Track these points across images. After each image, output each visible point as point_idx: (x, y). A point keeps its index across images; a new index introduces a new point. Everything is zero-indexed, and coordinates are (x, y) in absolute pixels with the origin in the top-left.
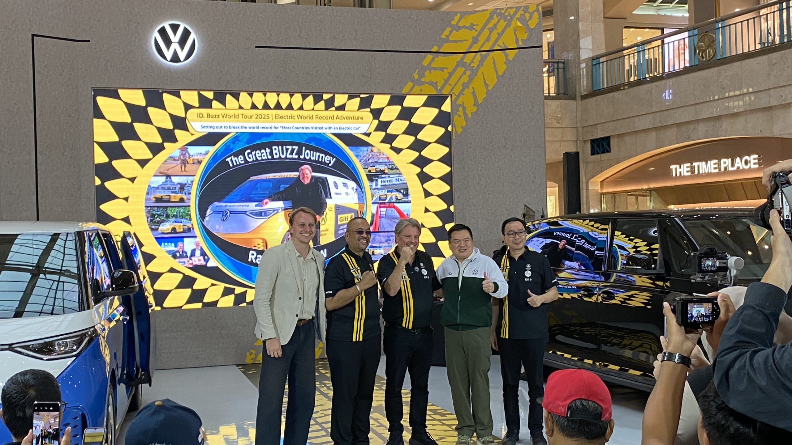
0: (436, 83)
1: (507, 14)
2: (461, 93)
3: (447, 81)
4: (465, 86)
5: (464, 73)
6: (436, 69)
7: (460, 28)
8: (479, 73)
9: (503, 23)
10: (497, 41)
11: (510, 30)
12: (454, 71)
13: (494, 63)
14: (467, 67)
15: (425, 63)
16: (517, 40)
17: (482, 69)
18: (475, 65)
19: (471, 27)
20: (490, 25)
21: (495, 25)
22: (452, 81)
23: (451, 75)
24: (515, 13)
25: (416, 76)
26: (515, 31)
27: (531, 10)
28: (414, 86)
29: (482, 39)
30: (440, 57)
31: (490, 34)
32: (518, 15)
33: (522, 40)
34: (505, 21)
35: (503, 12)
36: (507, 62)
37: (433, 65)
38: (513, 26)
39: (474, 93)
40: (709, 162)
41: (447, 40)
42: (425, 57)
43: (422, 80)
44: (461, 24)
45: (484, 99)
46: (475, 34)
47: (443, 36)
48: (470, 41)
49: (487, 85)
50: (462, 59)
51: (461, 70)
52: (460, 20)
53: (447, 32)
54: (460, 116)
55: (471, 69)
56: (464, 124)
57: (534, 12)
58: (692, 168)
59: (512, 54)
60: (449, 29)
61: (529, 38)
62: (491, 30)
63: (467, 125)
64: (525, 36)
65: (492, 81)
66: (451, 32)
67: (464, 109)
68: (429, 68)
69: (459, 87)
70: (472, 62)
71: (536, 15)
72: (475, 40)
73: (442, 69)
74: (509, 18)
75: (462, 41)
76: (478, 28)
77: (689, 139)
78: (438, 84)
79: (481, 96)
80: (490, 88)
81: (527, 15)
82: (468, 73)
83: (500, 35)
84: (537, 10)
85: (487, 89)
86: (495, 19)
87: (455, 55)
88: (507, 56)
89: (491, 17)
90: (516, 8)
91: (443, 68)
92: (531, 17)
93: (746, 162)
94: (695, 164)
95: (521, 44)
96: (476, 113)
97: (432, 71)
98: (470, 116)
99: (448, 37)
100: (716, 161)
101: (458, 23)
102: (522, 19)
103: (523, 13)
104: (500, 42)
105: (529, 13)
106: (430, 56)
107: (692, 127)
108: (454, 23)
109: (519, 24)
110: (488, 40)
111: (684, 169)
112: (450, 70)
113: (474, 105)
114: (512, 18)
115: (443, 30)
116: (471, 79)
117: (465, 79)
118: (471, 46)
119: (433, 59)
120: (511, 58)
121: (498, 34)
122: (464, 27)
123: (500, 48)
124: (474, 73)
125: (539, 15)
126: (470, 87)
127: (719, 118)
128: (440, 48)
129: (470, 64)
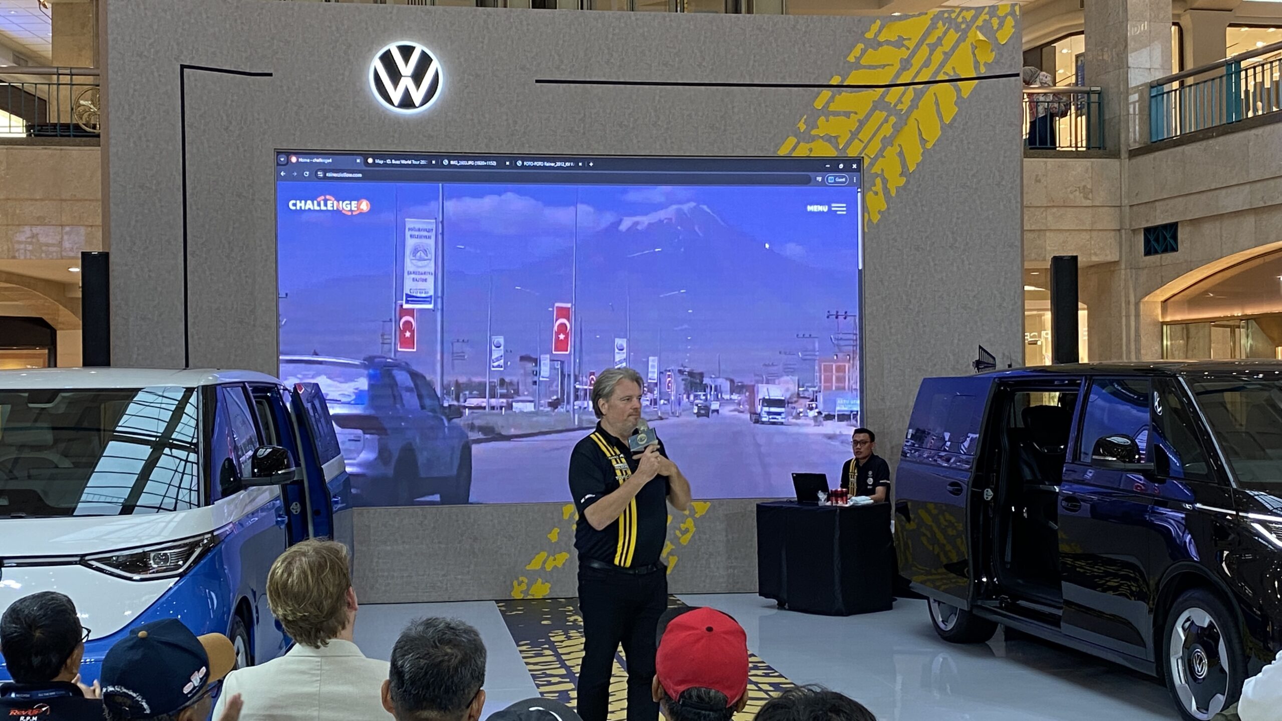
0: (836, 137)
1: (960, 20)
2: (880, 154)
3: (854, 135)
4: (887, 142)
5: (886, 121)
6: (836, 114)
7: (880, 44)
8: (912, 121)
9: (953, 36)
10: (942, 65)
11: (965, 47)
12: (868, 116)
13: (937, 103)
14: (891, 110)
15: (819, 104)
16: (977, 63)
17: (915, 114)
18: (904, 107)
19: (899, 43)
20: (932, 39)
21: (940, 39)
22: (865, 135)
23: (862, 124)
24: (975, 18)
25: (802, 127)
26: (974, 48)
27: (1001, 13)
28: (798, 143)
29: (917, 62)
30: (845, 94)
31: (931, 54)
32: (980, 22)
33: (985, 64)
34: (957, 32)
35: (953, 16)
36: (960, 101)
37: (832, 107)
38: (969, 41)
39: (901, 154)
41: (857, 65)
42: (819, 94)
43: (813, 132)
44: (881, 38)
45: (918, 165)
46: (905, 54)
47: (851, 59)
48: (898, 66)
49: (923, 141)
50: (883, 96)
51: (880, 115)
52: (880, 31)
53: (857, 51)
54: (876, 193)
55: (898, 114)
56: (884, 207)
57: (1006, 16)
59: (967, 87)
60: (861, 46)
61: (996, 62)
62: (933, 48)
63: (888, 209)
64: (991, 57)
65: (933, 135)
66: (864, 52)
67: (885, 181)
68: (826, 112)
69: (876, 145)
70: (900, 101)
71: (1010, 21)
72: (906, 64)
73: (847, 114)
74: (963, 26)
75: (885, 66)
76: (911, 45)
78: (839, 140)
79: (914, 159)
80: (929, 146)
81: (995, 22)
82: (893, 119)
83: (947, 56)
84: (1012, 13)
85: (924, 147)
86: (941, 28)
87: (870, 90)
88: (958, 91)
89: (933, 26)
90: (976, 9)
91: (850, 113)
92: (1001, 25)
95: (983, 71)
96: (904, 188)
97: (831, 118)
98: (893, 193)
99: (858, 59)
101: (876, 35)
102: (986, 28)
103: (987, 17)
104: (948, 68)
105: (999, 17)
106: (826, 93)
108: (869, 35)
109: (981, 37)
110: (927, 64)
112: (861, 116)
113: (901, 175)
114: (969, 27)
115: (852, 47)
116: (897, 129)
117: (887, 130)
118: (898, 75)
119: (832, 98)
120: (965, 94)
121: (945, 53)
122: (888, 42)
123: (947, 78)
124: (903, 119)
125: (1016, 22)
126: (896, 144)
128: (844, 80)
129: (895, 105)
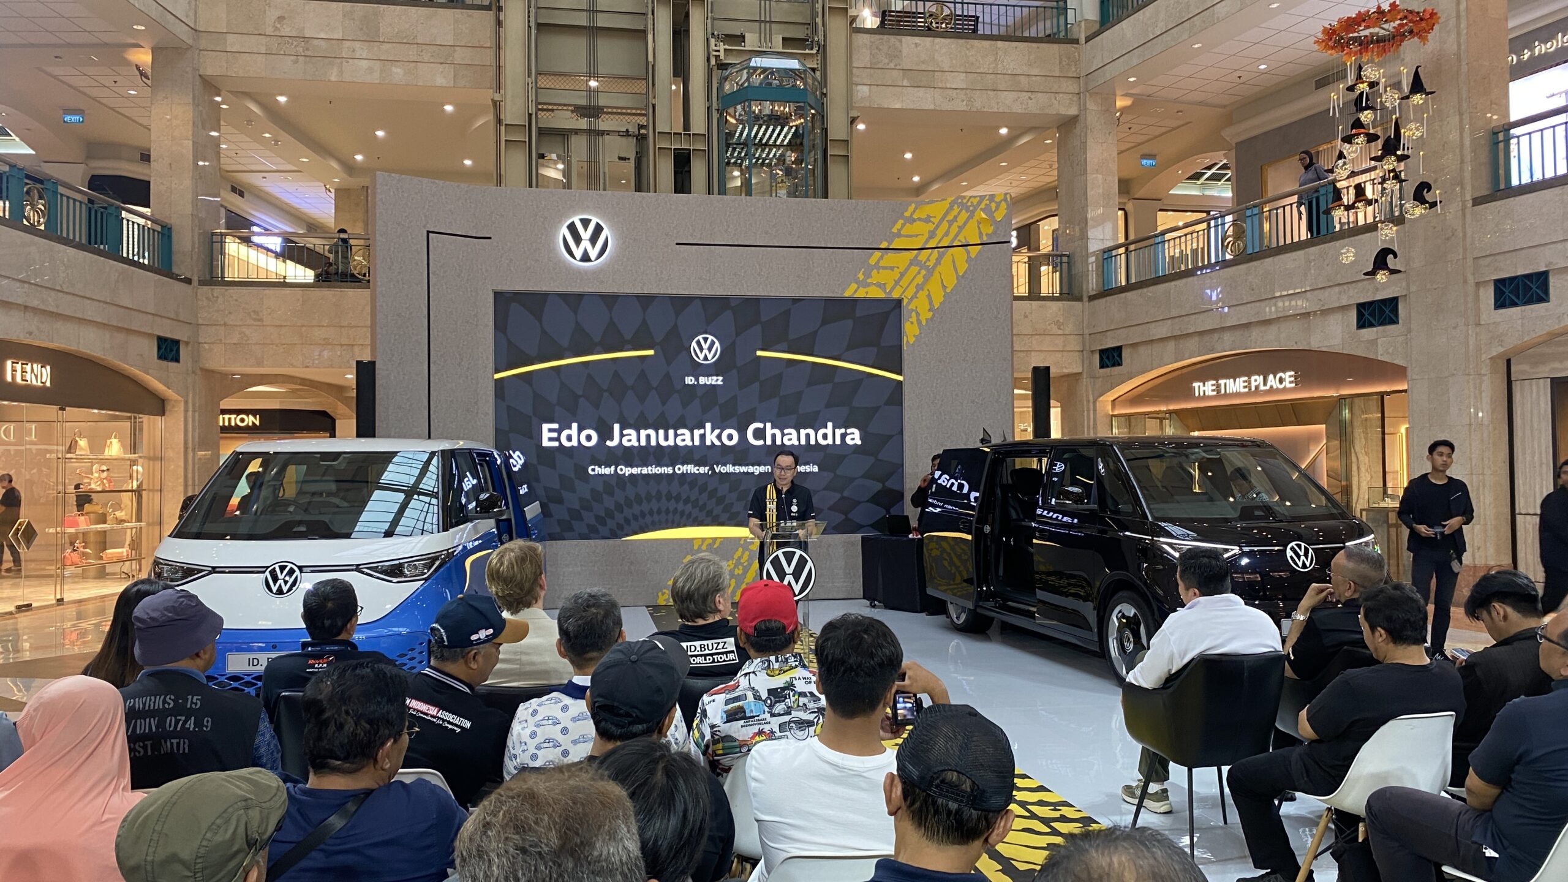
0: (884, 284)
1: (969, 204)
2: (915, 296)
3: (897, 282)
4: (920, 288)
5: (919, 273)
6: (885, 268)
7: (915, 220)
8: (936, 274)
9: (964, 215)
10: (957, 235)
11: (973, 223)
12: (907, 269)
13: (954, 261)
14: (922, 266)
15: (872, 261)
16: (981, 234)
17: (939, 268)
18: (931, 264)
19: (927, 220)
20: (950, 217)
21: (955, 217)
22: (904, 282)
23: (902, 275)
24: (979, 203)
25: (861, 277)
26: (979, 223)
27: (997, 199)
28: (858, 288)
29: (940, 233)
30: (891, 254)
31: (949, 227)
32: (983, 206)
33: (987, 234)
34: (967, 212)
35: (965, 201)
36: (969, 260)
37: (882, 264)
38: (976, 218)
39: (929, 296)
40: (1237, 380)
41: (899, 235)
42: (872, 254)
43: (869, 281)
44: (915, 216)
45: (941, 303)
46: (931, 227)
47: (895, 230)
48: (926, 236)
49: (944, 287)
50: (917, 256)
51: (914, 269)
52: (914, 211)
53: (898, 225)
54: (912, 323)
55: (927, 268)
56: (917, 332)
57: (1001, 202)
58: (1218, 386)
59: (974, 251)
60: (901, 222)
61: (995, 233)
62: (951, 223)
63: (921, 333)
64: (990, 230)
65: (951, 282)
66: (903, 225)
67: (918, 314)
68: (877, 266)
69: (912, 290)
70: (928, 259)
71: (1003, 205)
72: (932, 235)
73: (892, 268)
74: (971, 208)
75: (917, 235)
76: (936, 221)
77: (1212, 351)
78: (887, 286)
79: (938, 300)
80: (948, 290)
81: (993, 205)
82: (923, 272)
83: (961, 228)
84: (1005, 200)
85: (945, 291)
86: (956, 209)
87: (908, 253)
88: (968, 252)
89: (951, 208)
90: (980, 196)
91: (894, 267)
92: (997, 208)
93: (1281, 381)
94: (1222, 382)
95: (985, 239)
96: (932, 318)
97: (881, 271)
98: (924, 323)
99: (899, 230)
100: (1246, 378)
101: (912, 214)
102: (987, 210)
103: (988, 202)
104: (961, 237)
105: (996, 203)
106: (878, 254)
107: (1216, 336)
108: (907, 214)
109: (984, 216)
110: (946, 234)
111: (1207, 388)
112: (902, 270)
113: (929, 310)
114: (975, 209)
115: (895, 222)
116: (927, 279)
117: (920, 279)
118: (927, 241)
119: (881, 258)
120: (973, 256)
121: (959, 227)
122: (920, 219)
123: (960, 244)
124: (930, 272)
125: (1007, 205)
126: (926, 289)
127: (1247, 326)
128: (890, 244)
129: (925, 263)
